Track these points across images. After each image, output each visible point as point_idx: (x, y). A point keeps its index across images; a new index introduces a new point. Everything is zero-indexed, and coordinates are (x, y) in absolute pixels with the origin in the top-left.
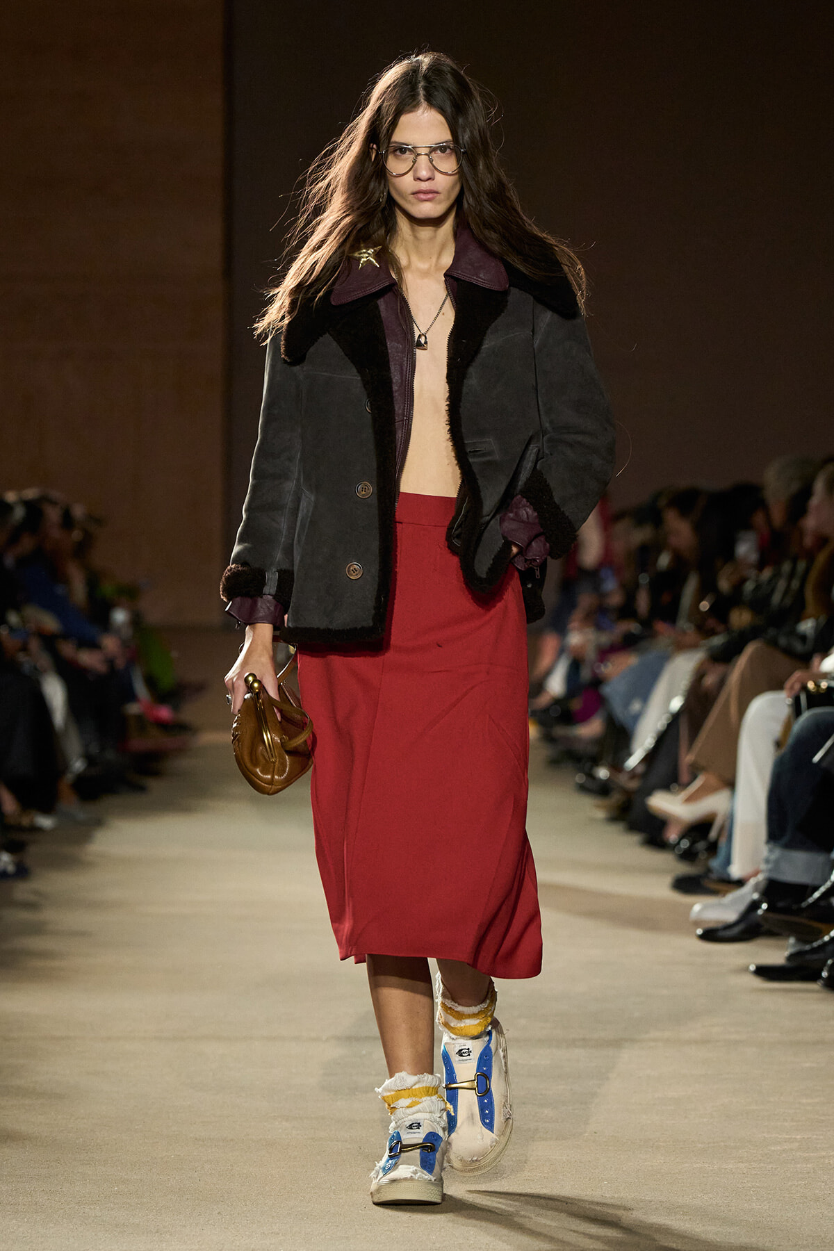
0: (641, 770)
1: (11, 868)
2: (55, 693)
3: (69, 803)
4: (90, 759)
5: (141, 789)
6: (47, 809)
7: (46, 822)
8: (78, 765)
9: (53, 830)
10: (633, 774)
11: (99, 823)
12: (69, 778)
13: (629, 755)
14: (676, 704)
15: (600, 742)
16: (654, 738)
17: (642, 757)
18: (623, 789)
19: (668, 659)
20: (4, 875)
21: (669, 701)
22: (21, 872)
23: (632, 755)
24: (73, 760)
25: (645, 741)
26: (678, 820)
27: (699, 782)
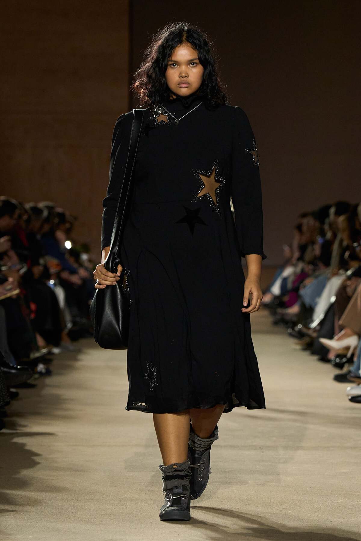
0: (318, 328)
1: (44, 371)
2: (60, 294)
3: (66, 342)
4: (74, 323)
6: (57, 345)
7: (56, 351)
8: (69, 325)
9: (60, 354)
10: (315, 330)
11: (79, 351)
12: (66, 331)
13: (312, 321)
14: (333, 299)
15: (298, 315)
16: (323, 314)
17: (319, 322)
18: (309, 336)
19: (328, 279)
20: (41, 373)
21: (330, 297)
22: (48, 373)
23: (315, 321)
24: (67, 323)
25: (320, 316)
26: (333, 348)
27: (343, 332)
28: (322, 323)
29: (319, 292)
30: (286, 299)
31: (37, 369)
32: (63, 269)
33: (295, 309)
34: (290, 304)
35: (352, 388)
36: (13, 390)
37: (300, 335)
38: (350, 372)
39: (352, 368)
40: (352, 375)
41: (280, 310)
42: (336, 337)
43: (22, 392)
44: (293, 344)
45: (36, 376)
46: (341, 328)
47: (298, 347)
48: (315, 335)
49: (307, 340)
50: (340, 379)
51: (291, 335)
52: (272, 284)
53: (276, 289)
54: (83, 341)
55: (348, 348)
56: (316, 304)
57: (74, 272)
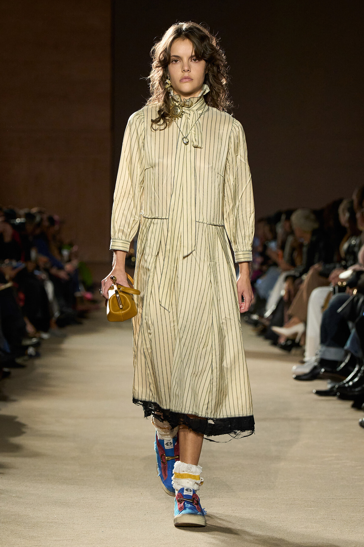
0: (271, 317)
1: (33, 353)
2: (50, 288)
3: (54, 329)
4: (61, 312)
5: (80, 323)
6: (46, 331)
7: (45, 336)
8: (57, 314)
9: (48, 339)
10: (268, 319)
11: (66, 337)
12: (54, 320)
15: (254, 306)
16: (276, 305)
18: (263, 324)
20: (31, 356)
21: (280, 291)
22: (38, 355)
24: (55, 312)
28: (274, 313)
29: (271, 286)
31: (27, 352)
32: (52, 266)
35: (297, 368)
36: (6, 370)
37: (255, 324)
43: (14, 372)
44: (250, 331)
45: (26, 358)
46: (290, 317)
47: (254, 333)
48: (267, 323)
49: (260, 327)
51: (247, 323)
54: (69, 328)
55: (296, 334)
56: (269, 295)
57: (61, 268)
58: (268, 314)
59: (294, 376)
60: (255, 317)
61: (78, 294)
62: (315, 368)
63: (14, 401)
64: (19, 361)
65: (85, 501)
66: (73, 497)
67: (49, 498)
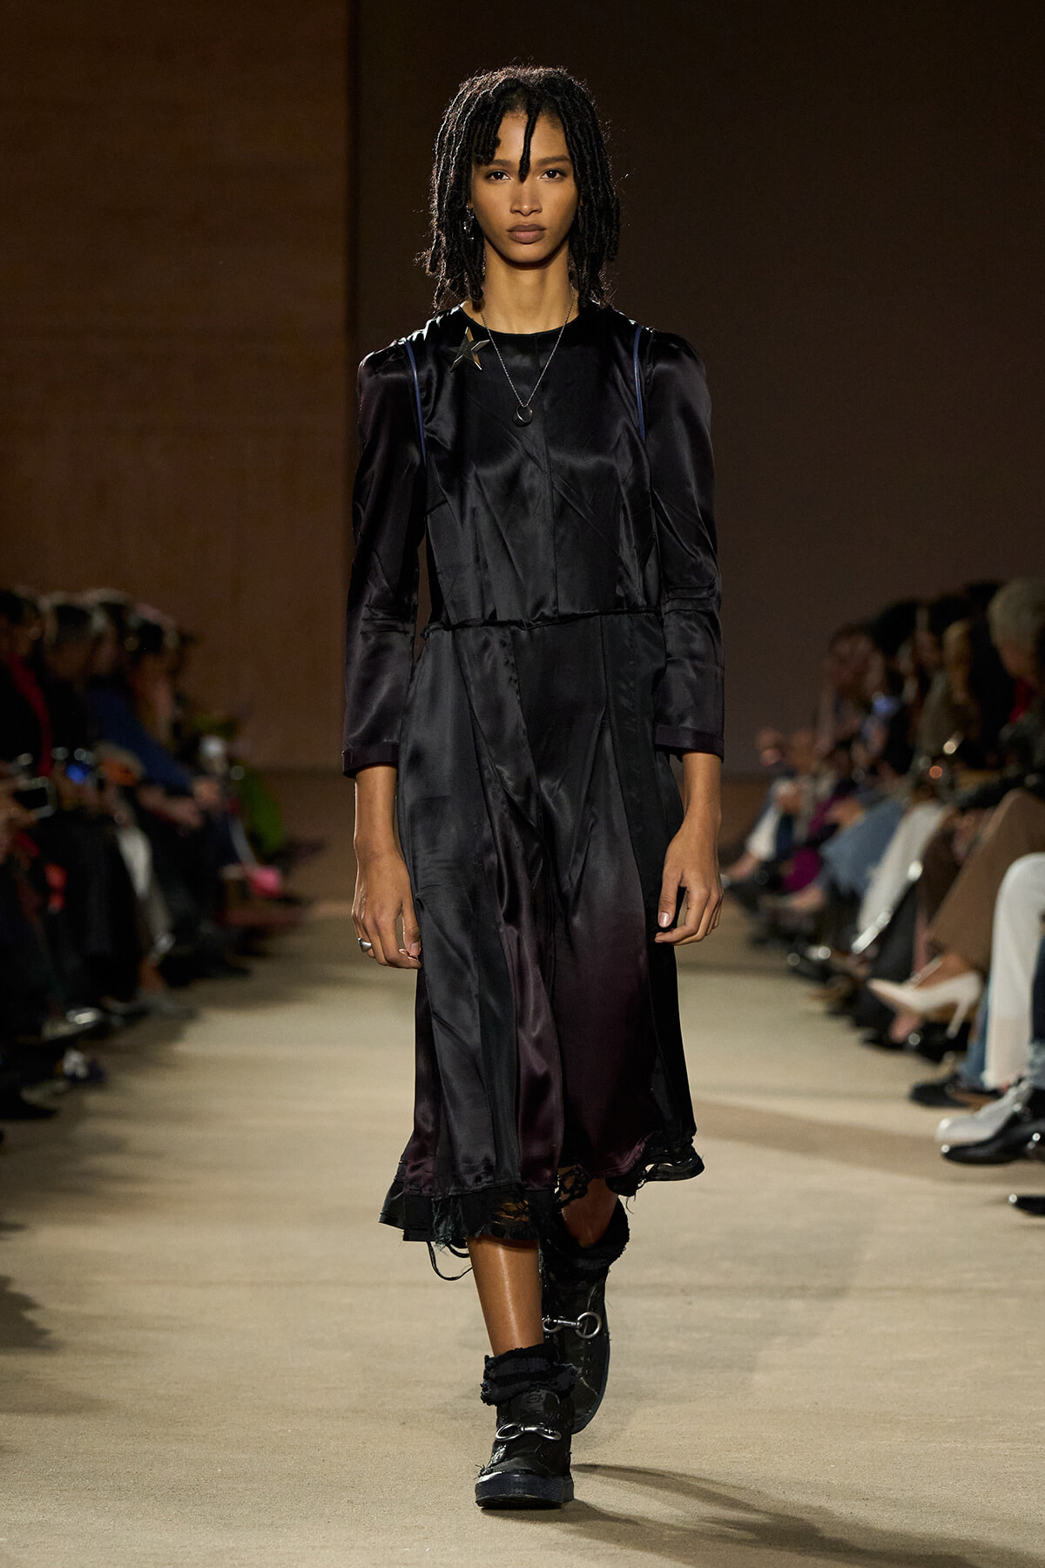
0: (873, 953)
1: (82, 1071)
2: (137, 852)
3: (153, 988)
4: (180, 937)
5: (241, 972)
8: (164, 943)
10: (863, 957)
11: (190, 1016)
12: (154, 958)
13: (856, 933)
14: (915, 871)
15: (818, 916)
16: (889, 913)
17: (875, 936)
18: (848, 975)
19: (902, 813)
20: (73, 1079)
21: (905, 867)
22: (95, 1078)
23: (862, 934)
24: (158, 936)
25: (877, 917)
26: (908, 1010)
27: (936, 964)
28: (883, 938)
29: (874, 851)
30: (788, 870)
31: (62, 1066)
32: (148, 781)
33: (808, 900)
34: (798, 885)
37: (822, 974)
38: (955, 1078)
39: (963, 1067)
40: (963, 1084)
41: (768, 902)
42: (917, 977)
43: (15, 1131)
44: (805, 999)
45: (60, 1085)
47: (818, 1007)
48: (862, 971)
49: (841, 986)
50: (928, 1096)
51: (795, 973)
52: (751, 827)
53: (762, 843)
54: (203, 988)
55: (951, 1008)
56: (867, 883)
57: (180, 791)
58: (863, 941)
59: (945, 1149)
60: (820, 953)
61: (232, 872)
62: (1014, 1121)
63: (16, 1227)
64: (34, 1096)
65: (236, 1559)
66: (200, 1547)
67: (119, 1549)
